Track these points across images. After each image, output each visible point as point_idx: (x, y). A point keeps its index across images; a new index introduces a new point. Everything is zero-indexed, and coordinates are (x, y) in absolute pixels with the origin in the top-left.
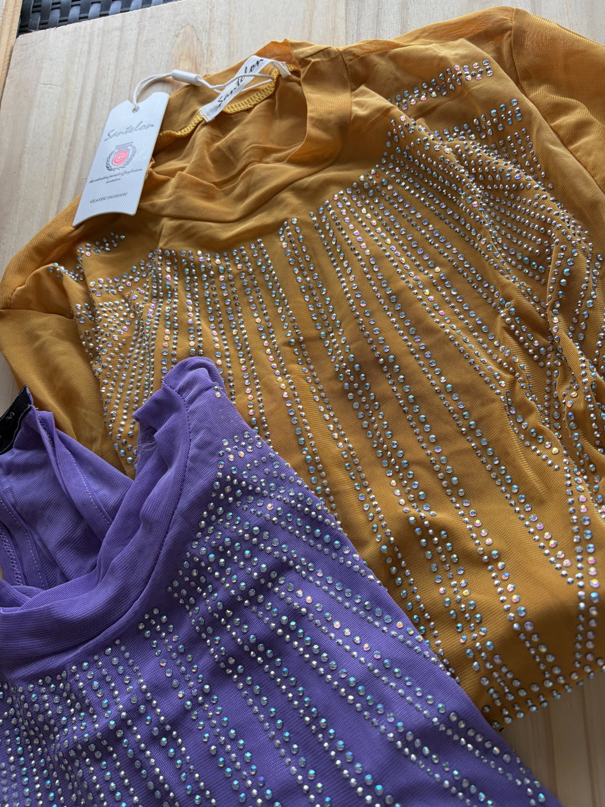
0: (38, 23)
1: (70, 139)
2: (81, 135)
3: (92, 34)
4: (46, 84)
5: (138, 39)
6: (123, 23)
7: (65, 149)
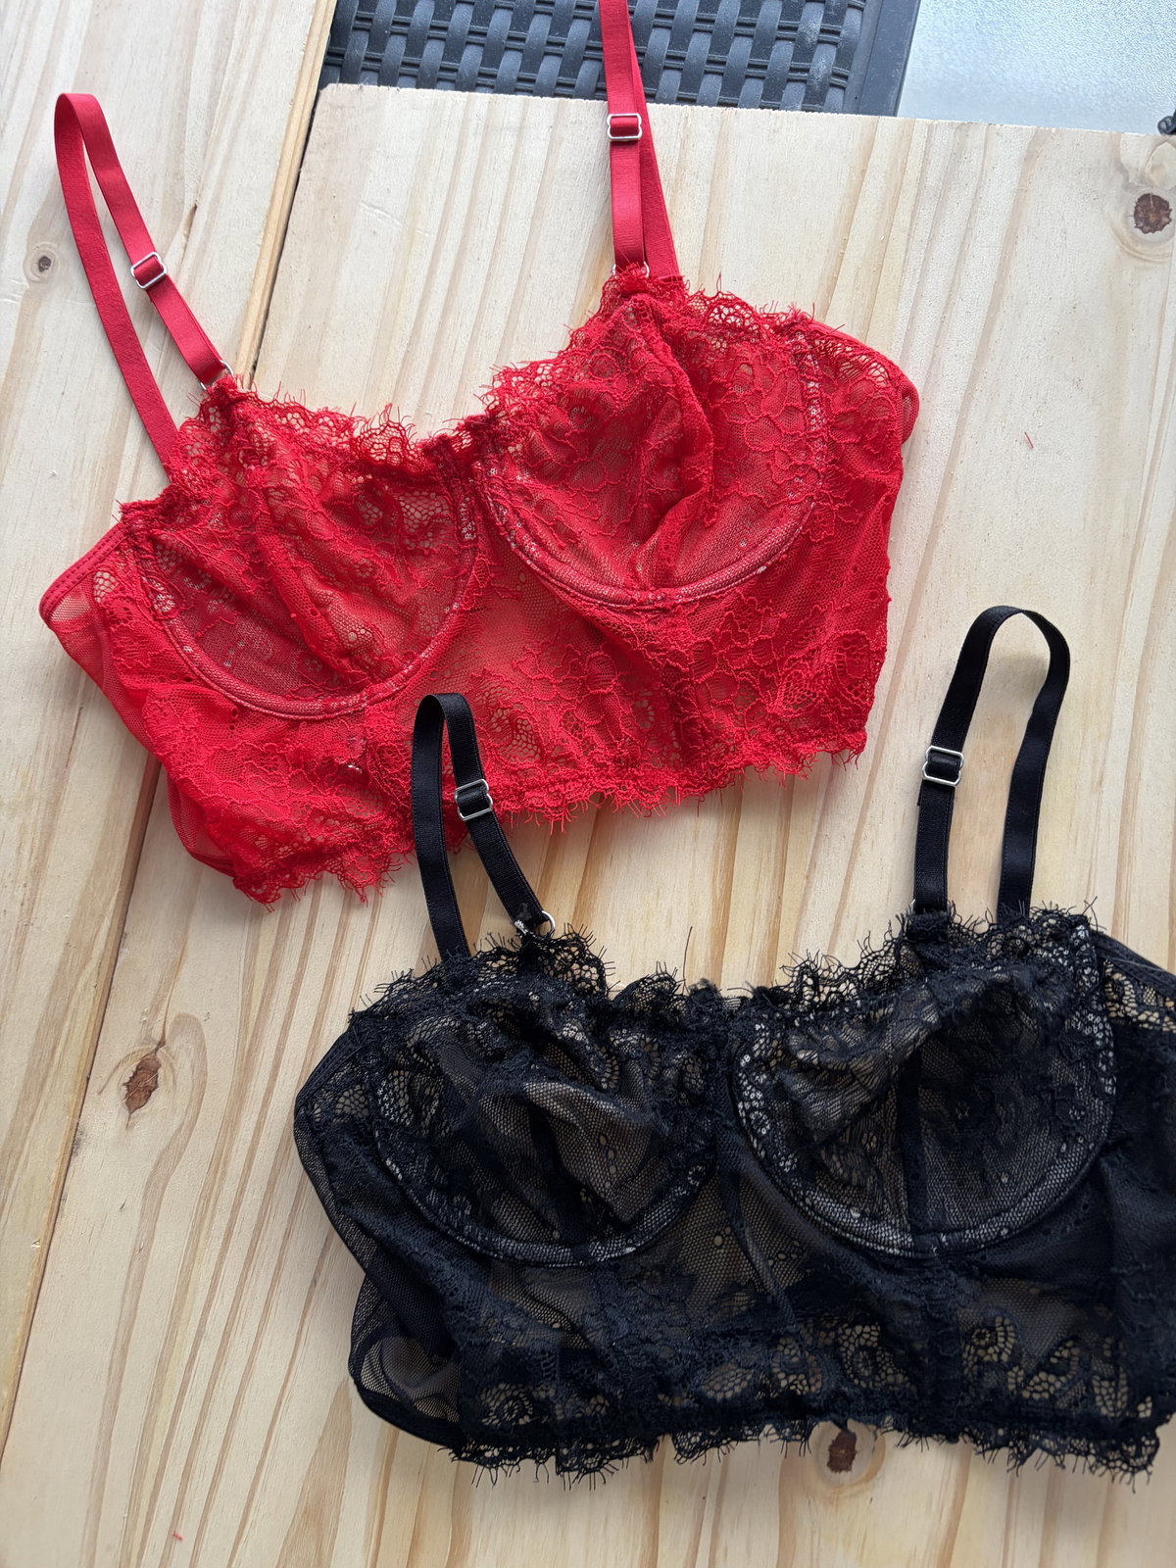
0: (363, 54)
1: (408, 330)
2: (430, 327)
3: (465, 122)
4: (375, 207)
5: (546, 164)
6: (524, 119)
7: (398, 351)
